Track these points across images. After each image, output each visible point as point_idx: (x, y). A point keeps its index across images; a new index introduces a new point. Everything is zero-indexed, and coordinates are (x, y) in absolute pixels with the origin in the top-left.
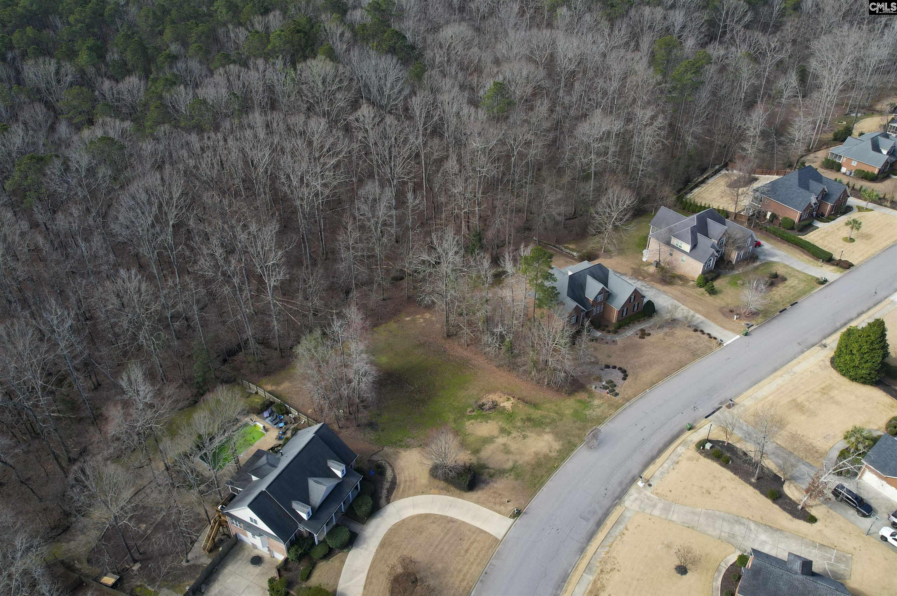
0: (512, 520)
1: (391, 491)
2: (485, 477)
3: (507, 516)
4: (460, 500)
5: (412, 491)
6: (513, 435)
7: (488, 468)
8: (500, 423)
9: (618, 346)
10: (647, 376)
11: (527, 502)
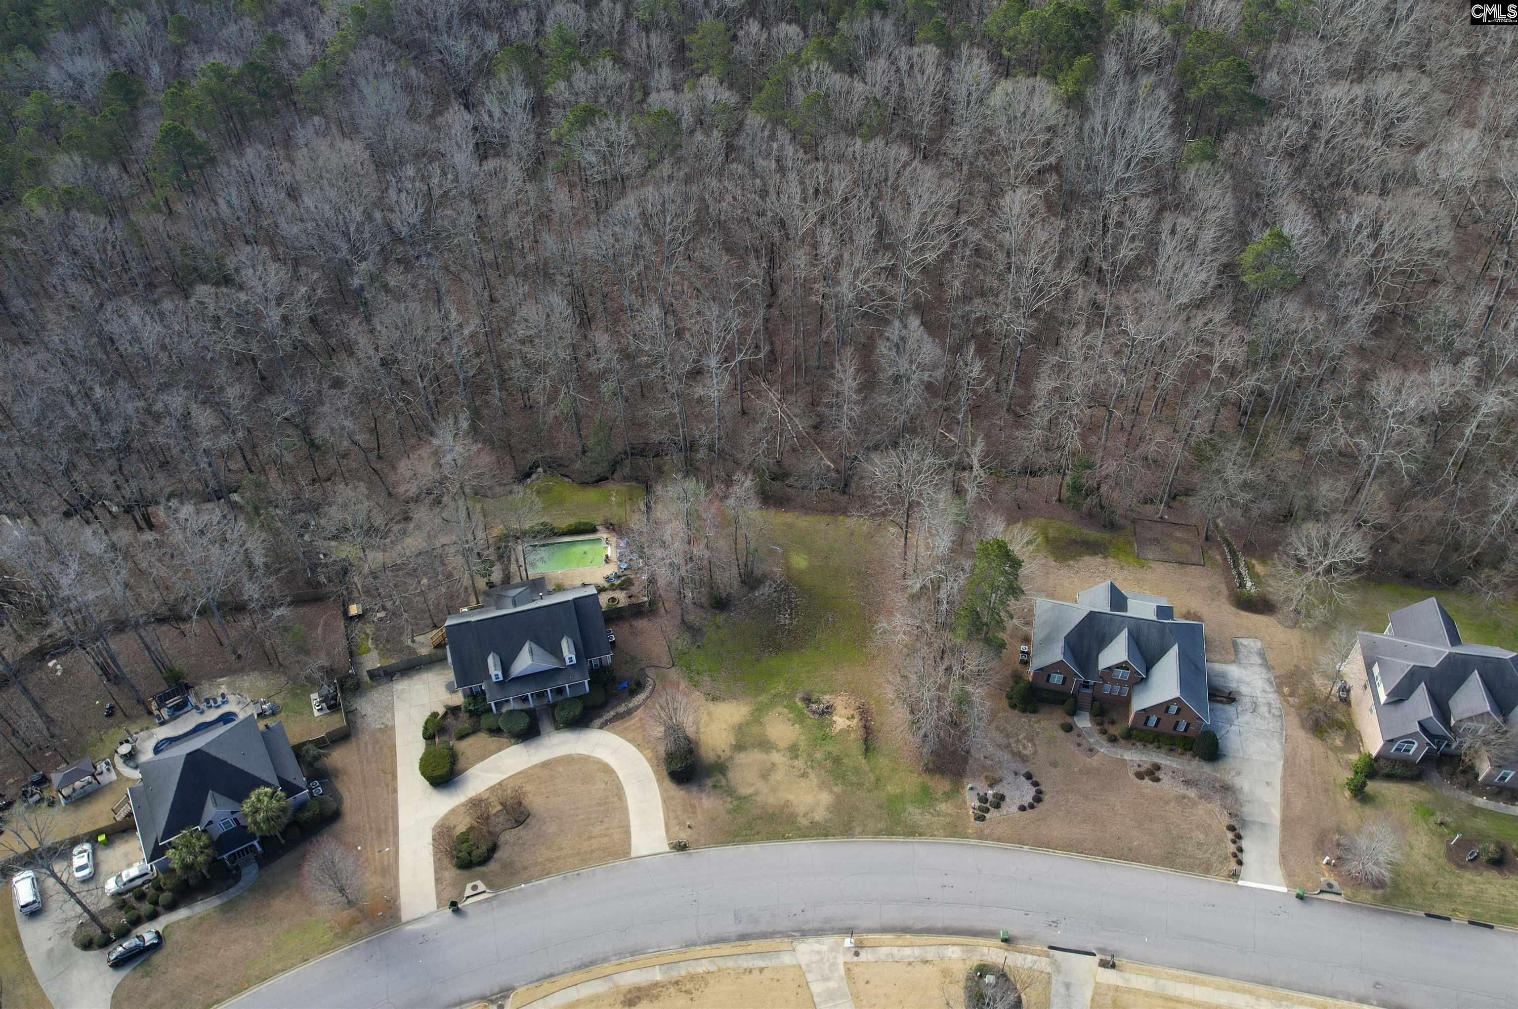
0: (668, 849)
1: (619, 717)
2: (709, 782)
3: (669, 838)
4: (654, 784)
5: (632, 735)
6: (796, 763)
7: (724, 775)
8: (803, 738)
9: (1089, 760)
10: (1057, 828)
11: (707, 845)
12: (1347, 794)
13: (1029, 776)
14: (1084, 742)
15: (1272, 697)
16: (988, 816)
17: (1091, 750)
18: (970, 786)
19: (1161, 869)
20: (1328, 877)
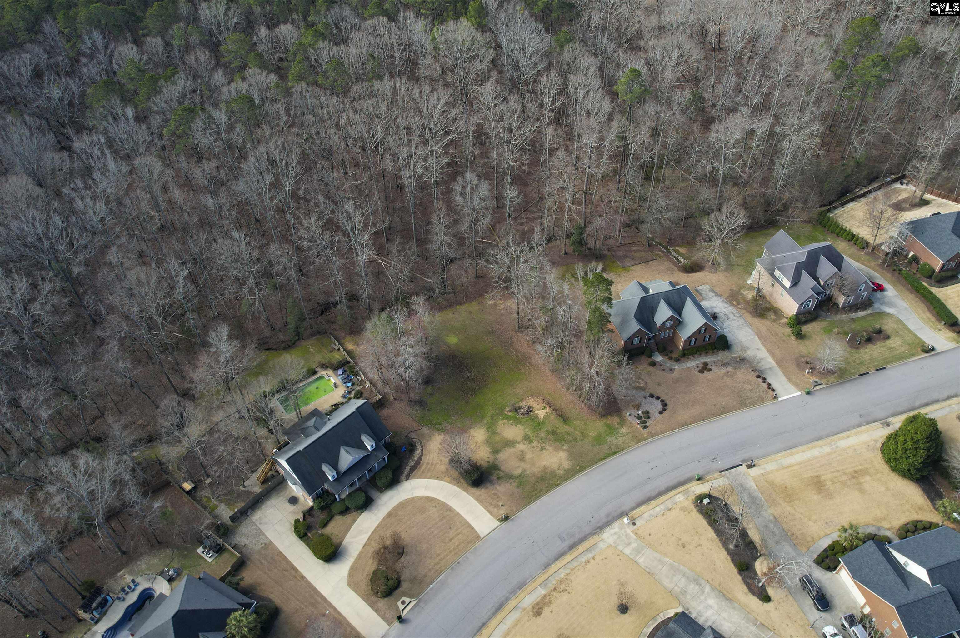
0: (499, 523)
1: (413, 469)
2: (494, 477)
3: (496, 518)
4: (464, 494)
5: (429, 474)
6: (533, 445)
7: (499, 470)
8: (527, 430)
9: (673, 375)
10: (684, 415)
11: (518, 510)
12: (793, 338)
13: (652, 396)
14: (665, 367)
15: (731, 308)
16: (648, 424)
17: (671, 370)
18: (628, 414)
19: (743, 410)
20: (812, 379)
